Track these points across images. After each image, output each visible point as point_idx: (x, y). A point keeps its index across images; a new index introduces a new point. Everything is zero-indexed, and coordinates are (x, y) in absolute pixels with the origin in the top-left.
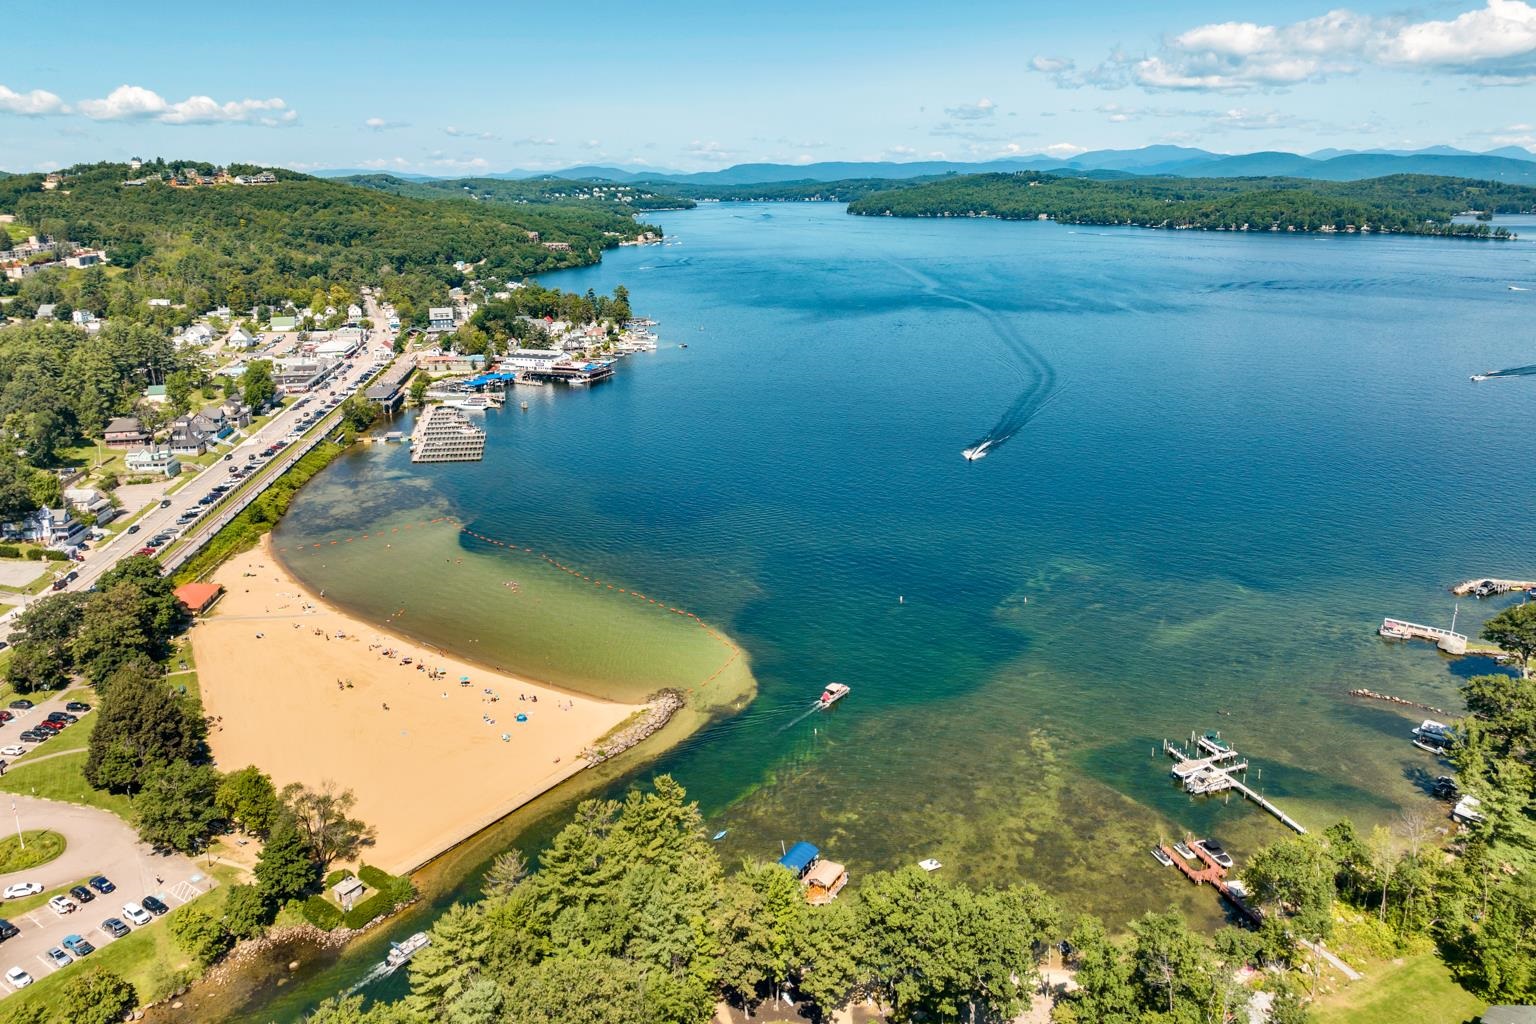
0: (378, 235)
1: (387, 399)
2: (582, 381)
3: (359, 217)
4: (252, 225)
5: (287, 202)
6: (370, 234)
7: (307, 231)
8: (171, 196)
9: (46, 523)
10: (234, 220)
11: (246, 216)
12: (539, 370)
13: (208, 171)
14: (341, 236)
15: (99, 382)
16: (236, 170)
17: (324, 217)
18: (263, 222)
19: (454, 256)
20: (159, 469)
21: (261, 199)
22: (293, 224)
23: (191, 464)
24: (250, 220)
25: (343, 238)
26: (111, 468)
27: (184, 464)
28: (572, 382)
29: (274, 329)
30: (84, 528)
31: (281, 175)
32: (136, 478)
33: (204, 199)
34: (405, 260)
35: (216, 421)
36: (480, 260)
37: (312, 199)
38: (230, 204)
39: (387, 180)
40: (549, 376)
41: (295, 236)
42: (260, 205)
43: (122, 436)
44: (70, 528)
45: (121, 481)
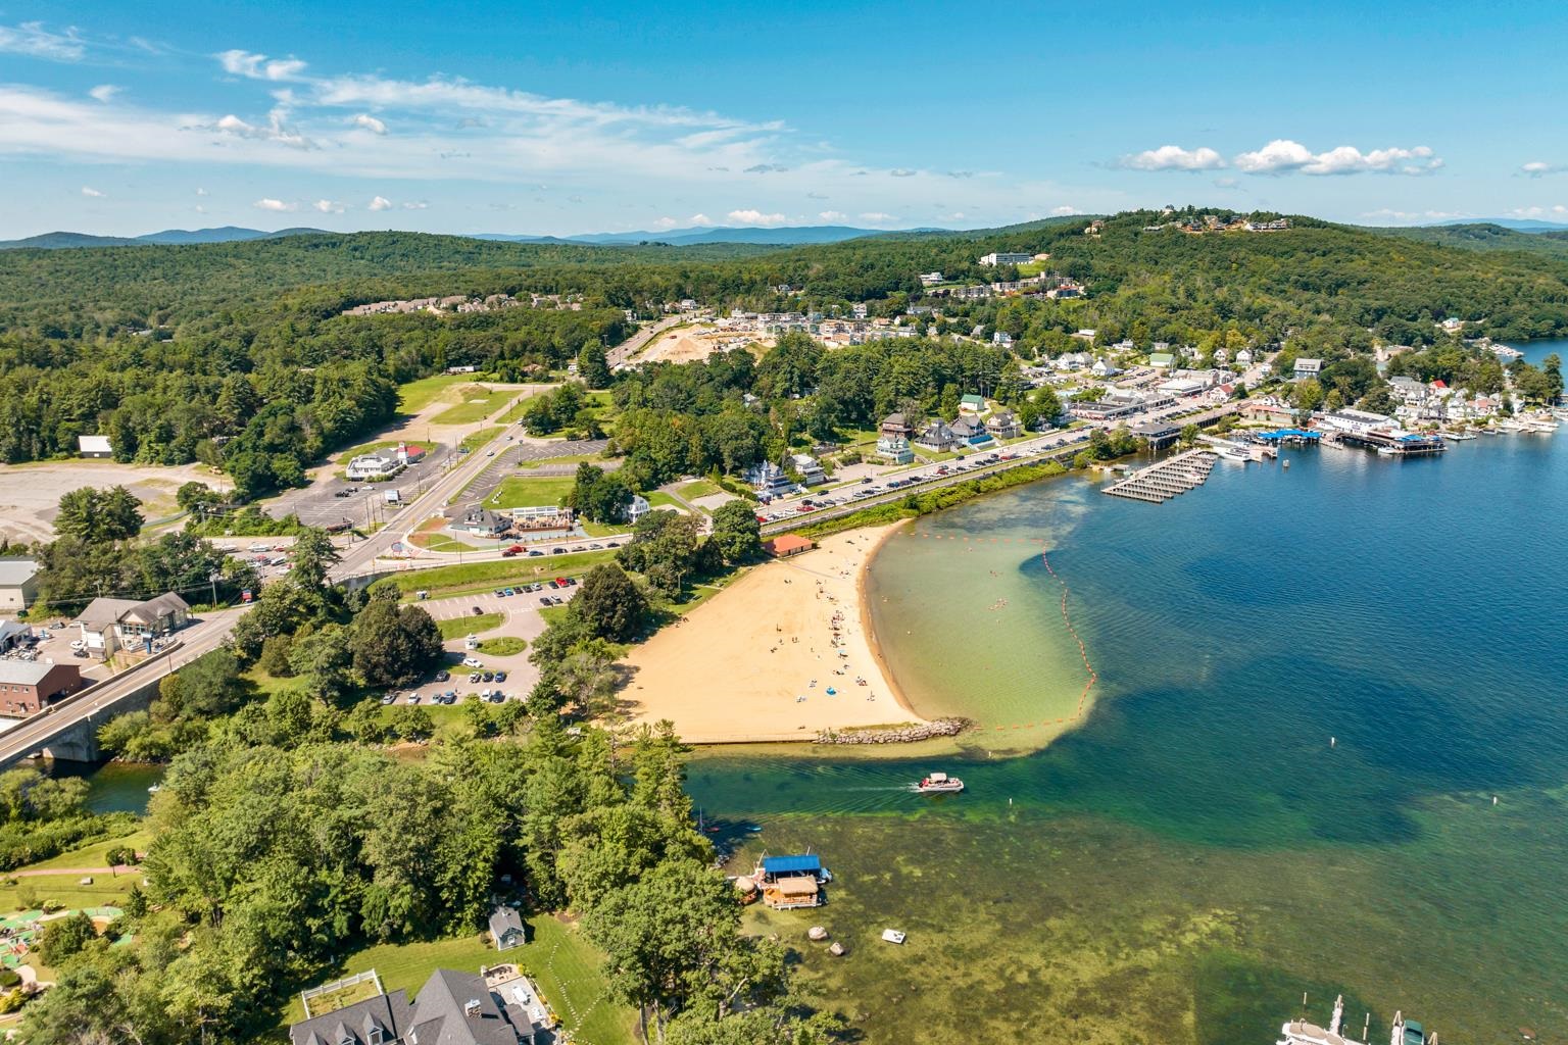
0: (1368, 285)
1: (1156, 435)
2: (1392, 451)
3: (1358, 266)
4: (1243, 269)
5: (1285, 249)
6: (1359, 283)
7: (1293, 278)
8: (1179, 239)
9: (763, 473)
10: (1226, 264)
11: (1239, 261)
12: (1356, 433)
13: (1227, 218)
14: (1326, 284)
15: (899, 383)
16: (1258, 217)
17: (1318, 263)
18: (1253, 267)
19: (1448, 312)
20: (893, 455)
21: (1259, 245)
22: (1282, 270)
23: (922, 457)
24: (1242, 265)
25: (1330, 287)
26: (862, 450)
27: (918, 455)
28: (1382, 451)
29: (1152, 364)
30: (791, 483)
31: (1297, 221)
32: (875, 460)
33: (1207, 242)
34: (1385, 312)
35: (972, 428)
36: (1479, 319)
37: (1311, 245)
38: (1228, 249)
39: (1491, 231)
40: (1363, 441)
41: (1279, 282)
42: (1256, 251)
43: (892, 427)
44: (776, 481)
45: (864, 459)
